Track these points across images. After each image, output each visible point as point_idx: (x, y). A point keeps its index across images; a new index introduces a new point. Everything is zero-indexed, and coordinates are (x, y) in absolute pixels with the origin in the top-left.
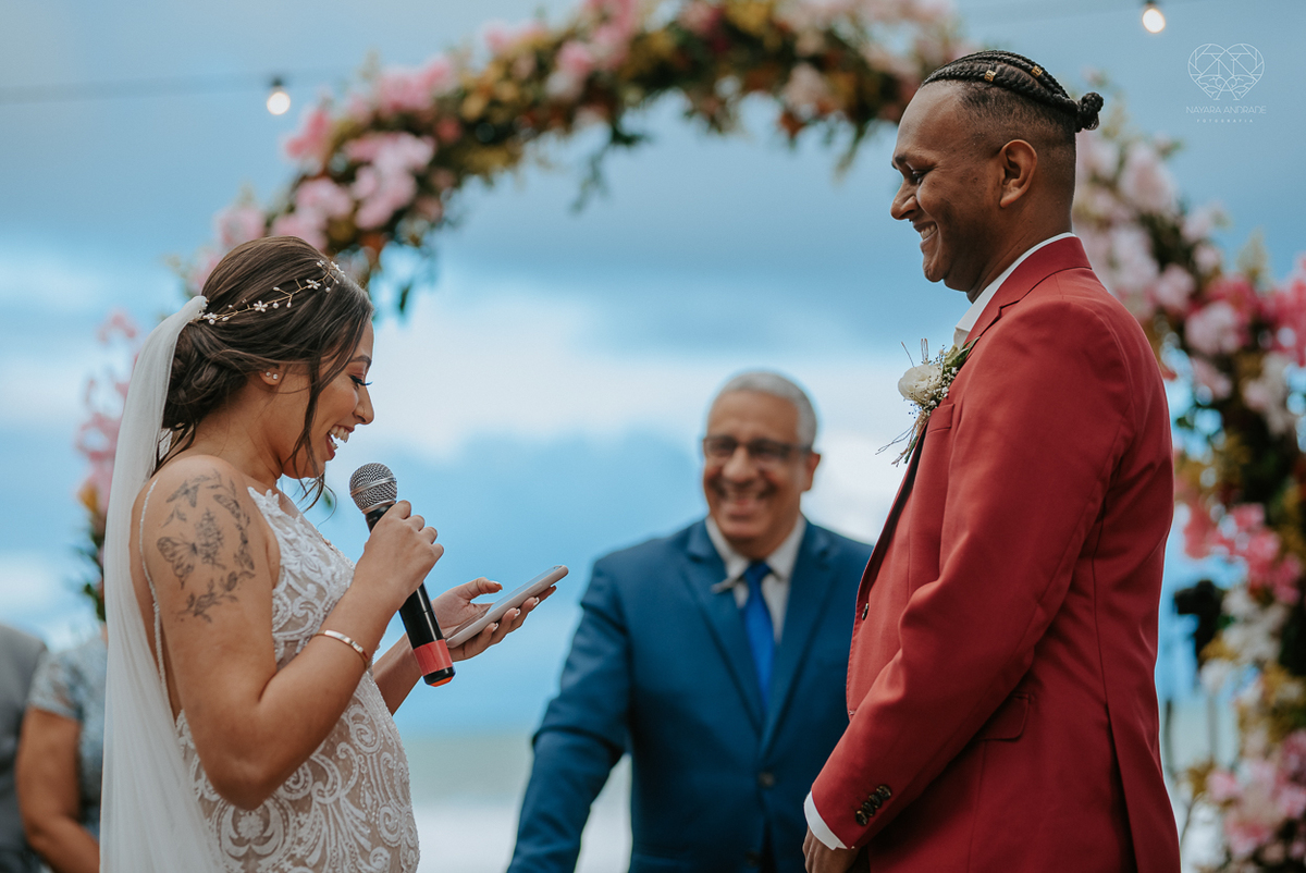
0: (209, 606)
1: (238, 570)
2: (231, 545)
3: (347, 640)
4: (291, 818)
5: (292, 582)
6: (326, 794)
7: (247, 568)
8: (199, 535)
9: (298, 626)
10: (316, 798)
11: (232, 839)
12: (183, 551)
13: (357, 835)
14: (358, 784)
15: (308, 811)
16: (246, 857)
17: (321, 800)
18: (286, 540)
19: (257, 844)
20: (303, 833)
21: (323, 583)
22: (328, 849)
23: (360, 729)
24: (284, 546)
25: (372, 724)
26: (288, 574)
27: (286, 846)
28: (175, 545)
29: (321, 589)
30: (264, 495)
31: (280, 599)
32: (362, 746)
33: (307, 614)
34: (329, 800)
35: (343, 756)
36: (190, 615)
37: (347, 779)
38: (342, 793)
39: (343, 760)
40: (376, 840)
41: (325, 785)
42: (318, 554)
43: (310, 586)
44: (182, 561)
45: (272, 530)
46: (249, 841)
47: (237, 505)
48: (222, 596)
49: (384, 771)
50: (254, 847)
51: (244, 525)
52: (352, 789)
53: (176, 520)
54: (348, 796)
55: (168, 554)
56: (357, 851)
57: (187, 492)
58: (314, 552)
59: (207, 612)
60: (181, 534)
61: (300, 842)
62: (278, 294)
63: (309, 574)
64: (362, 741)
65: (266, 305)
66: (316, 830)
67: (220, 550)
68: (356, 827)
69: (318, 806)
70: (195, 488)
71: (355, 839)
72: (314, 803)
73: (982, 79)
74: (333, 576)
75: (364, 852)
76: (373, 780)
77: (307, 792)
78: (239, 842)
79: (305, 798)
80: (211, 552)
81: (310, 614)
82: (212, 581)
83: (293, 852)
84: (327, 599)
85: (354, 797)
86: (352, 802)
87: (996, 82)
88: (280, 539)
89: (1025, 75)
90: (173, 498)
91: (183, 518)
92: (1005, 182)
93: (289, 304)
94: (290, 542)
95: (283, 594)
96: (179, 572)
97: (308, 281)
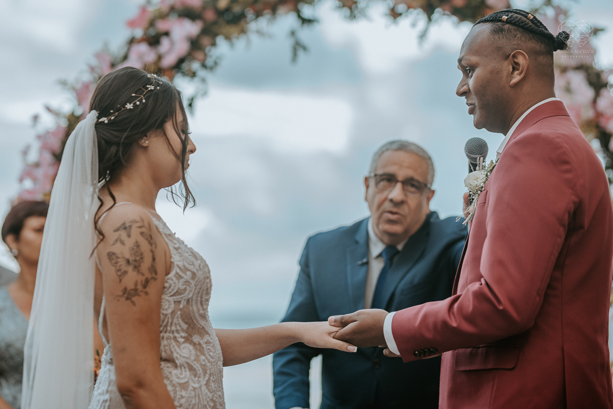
0: (135, 295)
1: (149, 276)
2: (147, 263)
5: (178, 271)
6: (196, 382)
7: (154, 275)
8: (131, 254)
9: (180, 294)
10: (192, 384)
12: (122, 262)
14: (209, 379)
15: (187, 390)
18: (175, 248)
21: (195, 271)
24: (173, 251)
26: (176, 267)
28: (118, 258)
29: (194, 274)
31: (172, 280)
33: (186, 288)
35: (204, 363)
39: (204, 365)
41: (195, 377)
42: (191, 254)
43: (188, 273)
44: (122, 267)
45: (167, 244)
47: (151, 238)
48: (142, 291)
51: (154, 249)
53: (118, 244)
57: (125, 228)
58: (190, 253)
59: (134, 299)
60: (121, 252)
62: (136, 97)
63: (188, 266)
65: (132, 105)
66: (189, 401)
67: (142, 264)
68: (208, 402)
69: (192, 389)
70: (130, 227)
72: (190, 386)
73: (501, 21)
74: (200, 266)
76: (214, 377)
77: (186, 380)
79: (186, 383)
80: (137, 265)
81: (188, 288)
82: (137, 281)
84: (196, 279)
87: (507, 22)
88: (171, 248)
89: (524, 19)
90: (117, 230)
91: (123, 243)
92: (512, 73)
93: (144, 101)
94: (177, 249)
95: (174, 278)
96: (119, 273)
97: (148, 86)
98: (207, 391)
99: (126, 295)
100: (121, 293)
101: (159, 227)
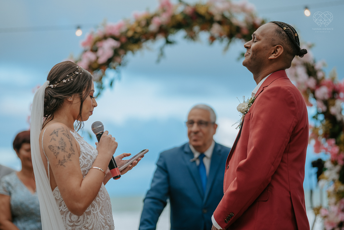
0: (64, 163)
1: (71, 153)
3: (100, 169)
4: (85, 216)
5: (84, 155)
6: (94, 211)
7: (73, 152)
8: (60, 144)
9: (86, 167)
10: (92, 212)
11: (69, 221)
12: (56, 149)
13: (102, 222)
14: (102, 208)
15: (90, 215)
16: (73, 226)
17: (93, 212)
18: (81, 144)
19: (76, 223)
20: (88, 221)
21: (92, 155)
22: (94, 225)
23: (101, 194)
25: (104, 193)
26: (82, 153)
27: (84, 224)
28: (54, 147)
29: (91, 157)
31: (81, 160)
32: (102, 198)
33: (88, 163)
34: (95, 212)
35: (98, 201)
36: (59, 166)
37: (99, 207)
38: (98, 211)
39: (98, 202)
40: (106, 223)
41: (94, 208)
43: (88, 156)
44: (56, 151)
45: (77, 142)
46: (74, 222)
47: (69, 136)
48: (67, 160)
49: (107, 205)
50: (75, 223)
51: (71, 141)
52: (101, 210)
53: (53, 140)
54: (100, 211)
55: (52, 149)
56: (102, 226)
57: (55, 133)
58: (89, 147)
59: (64, 164)
60: (55, 144)
61: (87, 223)
63: (88, 153)
64: (102, 197)
66: (92, 220)
67: (66, 148)
68: (102, 220)
69: (92, 214)
70: (57, 131)
71: (101, 223)
72: (91, 213)
74: (94, 153)
75: (103, 227)
76: (105, 207)
77: (90, 210)
78: (71, 222)
79: (89, 211)
80: (63, 148)
81: (89, 163)
82: (64, 156)
83: (85, 225)
84: (93, 159)
85: (101, 212)
86: (101, 213)
87: (285, 31)
88: (80, 144)
89: (293, 34)
90: (51, 135)
91: (55, 140)
92: (273, 54)
93: (72, 79)
94: (82, 145)
95: (82, 159)
96: (55, 154)
97: (75, 72)
98: (101, 215)
100: (58, 163)
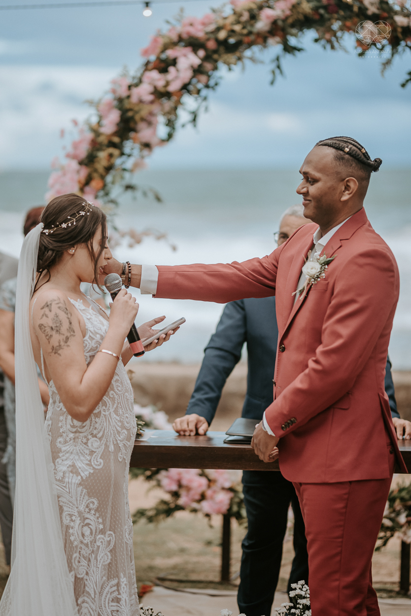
0: (60, 349)
1: (69, 335)
2: (65, 326)
3: (110, 353)
4: (93, 419)
5: (91, 334)
6: (106, 411)
7: (72, 333)
8: (53, 323)
9: (94, 350)
10: (103, 413)
11: (71, 425)
12: (48, 329)
13: (116, 426)
15: (99, 418)
16: (75, 432)
17: (104, 413)
19: (80, 428)
20: (97, 426)
22: (105, 431)
23: (117, 384)
24: (87, 321)
25: (122, 383)
26: (89, 331)
27: (90, 430)
28: (45, 327)
29: (102, 336)
30: (77, 301)
32: (118, 392)
34: (107, 413)
35: (112, 396)
36: (53, 354)
37: (113, 405)
38: (112, 410)
39: (112, 398)
40: (123, 427)
41: (106, 407)
43: (98, 336)
44: (48, 333)
45: (82, 316)
46: (77, 427)
47: (67, 309)
48: (64, 345)
49: (125, 400)
50: (79, 429)
51: (69, 317)
52: (115, 409)
53: (44, 317)
54: (114, 411)
55: (43, 330)
56: (116, 432)
57: (48, 306)
58: (98, 322)
59: (60, 352)
60: (47, 323)
61: (96, 428)
62: (70, 219)
63: (97, 331)
64: (118, 390)
65: (66, 225)
66: (102, 424)
67: (62, 328)
68: (116, 423)
69: (103, 416)
70: (51, 304)
71: (116, 427)
72: (102, 414)
73: (343, 151)
75: (119, 432)
76: (122, 404)
77: (99, 410)
78: (73, 426)
79: (98, 412)
80: (58, 329)
81: (98, 346)
82: (60, 340)
83: (93, 432)
85: (116, 412)
86: (115, 414)
87: (348, 153)
88: (85, 319)
89: (359, 152)
90: (43, 308)
91: (47, 316)
92: (344, 192)
93: (75, 223)
94: (89, 319)
95: (88, 340)
96: (47, 337)
97: (80, 212)
99: (54, 351)
100: (51, 351)
101: (75, 305)
